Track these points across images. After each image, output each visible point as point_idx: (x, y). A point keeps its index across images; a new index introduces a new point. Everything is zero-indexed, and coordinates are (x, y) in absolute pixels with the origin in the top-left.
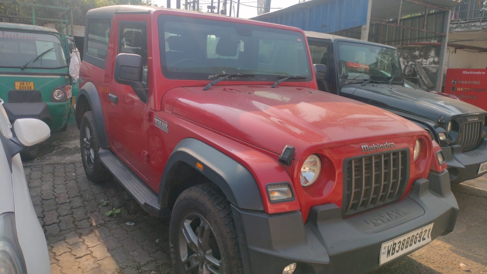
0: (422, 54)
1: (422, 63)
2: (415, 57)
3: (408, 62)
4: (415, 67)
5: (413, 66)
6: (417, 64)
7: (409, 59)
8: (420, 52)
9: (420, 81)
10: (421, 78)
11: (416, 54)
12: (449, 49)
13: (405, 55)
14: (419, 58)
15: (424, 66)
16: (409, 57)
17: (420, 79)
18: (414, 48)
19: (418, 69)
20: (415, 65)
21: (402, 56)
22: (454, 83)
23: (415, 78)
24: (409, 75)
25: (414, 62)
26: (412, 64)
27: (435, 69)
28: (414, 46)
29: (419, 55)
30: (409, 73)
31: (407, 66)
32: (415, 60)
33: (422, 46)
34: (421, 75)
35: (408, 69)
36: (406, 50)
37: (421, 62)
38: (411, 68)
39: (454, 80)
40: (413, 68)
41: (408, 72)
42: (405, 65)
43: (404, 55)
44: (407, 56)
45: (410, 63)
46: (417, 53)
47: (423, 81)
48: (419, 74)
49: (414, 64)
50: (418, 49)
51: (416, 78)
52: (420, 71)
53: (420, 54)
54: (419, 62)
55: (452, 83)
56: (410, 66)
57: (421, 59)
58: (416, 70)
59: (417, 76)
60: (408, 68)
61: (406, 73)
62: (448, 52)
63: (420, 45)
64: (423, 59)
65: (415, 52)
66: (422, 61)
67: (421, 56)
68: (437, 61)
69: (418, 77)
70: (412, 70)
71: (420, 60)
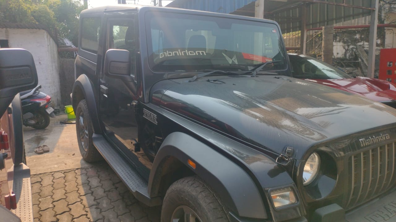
0: (363, 36)
1: (364, 46)
2: (356, 41)
3: (348, 46)
4: (357, 51)
5: (354, 50)
6: (358, 47)
7: (349, 43)
8: (361, 35)
9: (362, 65)
10: (363, 61)
11: (356, 38)
12: (393, 30)
13: (345, 39)
14: (360, 41)
15: (366, 49)
16: (349, 40)
17: (362, 63)
18: (354, 31)
19: (360, 52)
20: (356, 49)
21: (342, 41)
22: (390, 65)
23: (356, 61)
24: (351, 59)
25: (356, 46)
26: (353, 48)
27: (378, 51)
28: (354, 29)
29: (359, 38)
30: (351, 57)
31: (348, 50)
32: (356, 43)
33: (363, 29)
34: (362, 58)
35: (349, 54)
36: (346, 34)
37: (362, 46)
38: (352, 52)
39: (390, 63)
40: (354, 51)
41: (349, 56)
42: (346, 49)
43: (343, 39)
44: (347, 40)
45: (351, 47)
46: (358, 36)
47: (365, 64)
48: (360, 58)
49: (355, 47)
50: (359, 32)
51: (358, 61)
52: (361, 55)
53: (361, 37)
54: (360, 45)
55: (388, 66)
56: (351, 50)
57: (363, 42)
58: (357, 53)
59: (358, 60)
60: (349, 52)
61: (348, 58)
62: (392, 34)
63: (361, 28)
64: (365, 42)
65: (356, 35)
66: (364, 43)
67: (362, 39)
68: (380, 43)
69: (360, 60)
70: (354, 54)
71: (361, 43)
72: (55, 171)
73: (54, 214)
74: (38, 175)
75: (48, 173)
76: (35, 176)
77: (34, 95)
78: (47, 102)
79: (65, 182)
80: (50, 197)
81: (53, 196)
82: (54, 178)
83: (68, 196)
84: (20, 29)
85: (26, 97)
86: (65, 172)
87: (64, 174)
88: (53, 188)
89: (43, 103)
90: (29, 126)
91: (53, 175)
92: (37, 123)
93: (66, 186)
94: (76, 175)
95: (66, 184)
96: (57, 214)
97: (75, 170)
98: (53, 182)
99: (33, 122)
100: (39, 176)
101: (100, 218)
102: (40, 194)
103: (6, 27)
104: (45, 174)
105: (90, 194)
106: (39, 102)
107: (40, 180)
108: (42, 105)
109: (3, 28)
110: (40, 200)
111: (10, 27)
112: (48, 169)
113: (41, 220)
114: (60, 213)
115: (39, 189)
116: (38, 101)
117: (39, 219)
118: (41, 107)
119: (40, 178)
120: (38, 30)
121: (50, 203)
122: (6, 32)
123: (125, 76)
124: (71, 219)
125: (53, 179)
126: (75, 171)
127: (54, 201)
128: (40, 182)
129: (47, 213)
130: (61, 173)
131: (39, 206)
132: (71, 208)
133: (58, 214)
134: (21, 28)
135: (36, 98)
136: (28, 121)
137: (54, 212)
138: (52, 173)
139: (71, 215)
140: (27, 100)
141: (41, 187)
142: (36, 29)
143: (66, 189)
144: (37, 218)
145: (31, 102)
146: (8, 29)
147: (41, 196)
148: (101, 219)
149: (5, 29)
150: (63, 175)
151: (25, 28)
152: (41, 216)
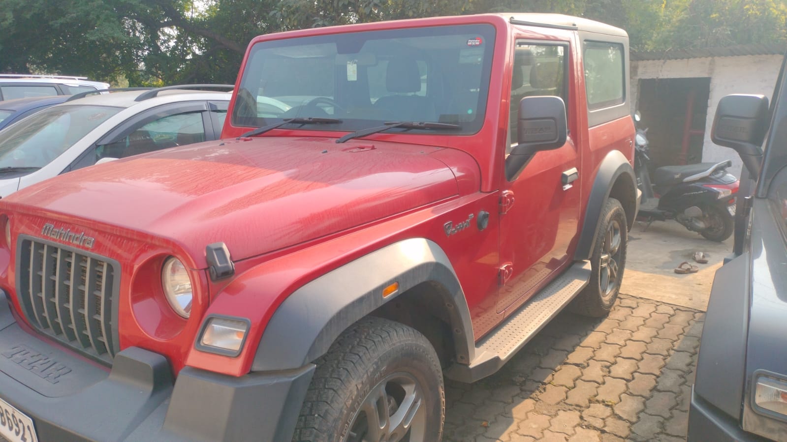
72: (664, 302)
73: (615, 354)
74: (638, 298)
75: (651, 301)
76: (633, 298)
77: (713, 177)
78: (732, 193)
79: (668, 323)
80: (629, 332)
81: (636, 333)
82: (656, 310)
83: (654, 341)
84: (736, 56)
85: (698, 179)
86: (677, 309)
87: (675, 310)
88: (643, 323)
89: (723, 193)
90: (695, 231)
91: (657, 305)
92: (710, 229)
93: (664, 328)
94: (692, 319)
95: (666, 325)
96: (620, 355)
97: (696, 311)
98: (650, 315)
99: (701, 225)
100: (638, 300)
101: (674, 391)
102: (621, 323)
103: (712, 55)
104: (647, 301)
105: (689, 354)
106: (718, 190)
107: (634, 306)
108: (722, 196)
109: (707, 57)
110: (614, 329)
111: (720, 55)
112: (658, 296)
113: (595, 352)
114: (625, 356)
115: (625, 317)
116: (715, 189)
117: (595, 351)
118: (719, 200)
119: (638, 303)
120: (769, 56)
121: (623, 339)
122: (710, 64)
123: (743, 144)
124: (632, 370)
125: (654, 312)
126: (696, 313)
127: (630, 340)
128: (633, 308)
129: (610, 348)
130: (672, 308)
131: (607, 336)
132: (644, 357)
133: (622, 356)
134: (738, 55)
135: (714, 182)
136: (693, 221)
137: (619, 352)
138: (658, 304)
139: (638, 366)
140: (698, 184)
141: (630, 315)
142: (766, 54)
143: (659, 332)
144: (593, 348)
145: (704, 190)
146: (716, 58)
147: (619, 325)
148: (675, 393)
149: (710, 58)
150: (672, 312)
151: (745, 55)
152: (600, 348)
